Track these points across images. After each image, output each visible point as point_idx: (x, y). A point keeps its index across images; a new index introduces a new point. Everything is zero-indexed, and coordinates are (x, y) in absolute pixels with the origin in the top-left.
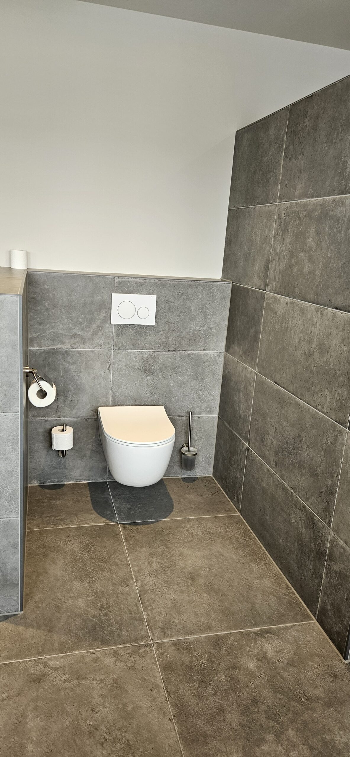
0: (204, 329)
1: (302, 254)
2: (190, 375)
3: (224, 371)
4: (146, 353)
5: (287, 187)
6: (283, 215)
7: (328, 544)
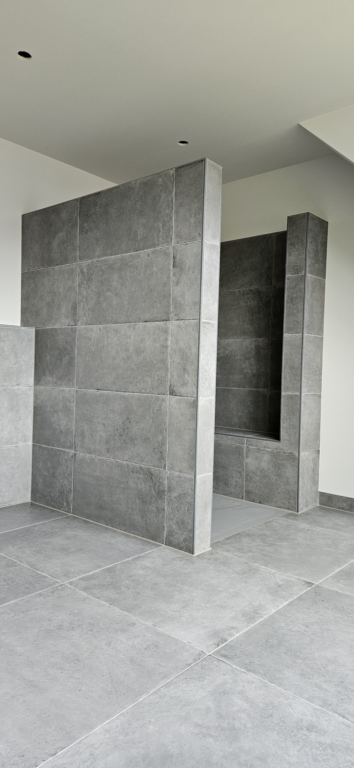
0: (16, 366)
2: (7, 408)
3: (35, 402)
5: (86, 251)
6: (85, 270)
7: (166, 482)
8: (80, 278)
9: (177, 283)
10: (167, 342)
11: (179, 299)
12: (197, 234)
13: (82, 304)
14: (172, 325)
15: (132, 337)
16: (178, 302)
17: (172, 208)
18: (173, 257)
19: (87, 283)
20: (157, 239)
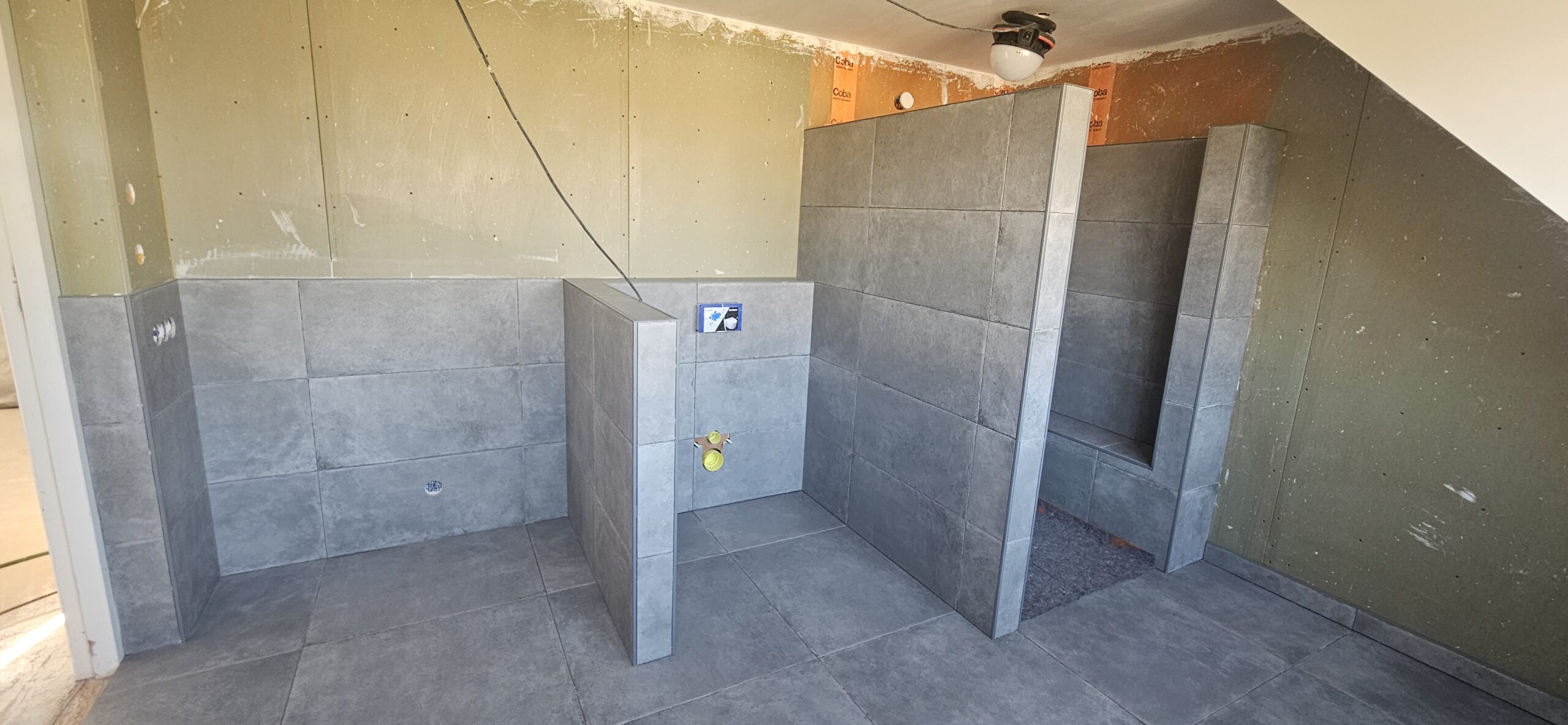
0: (789, 332)
1: (906, 259)
2: (776, 383)
3: (810, 375)
4: (730, 364)
5: (881, 194)
6: (878, 220)
7: (963, 534)
8: (871, 228)
9: (1003, 269)
10: (980, 349)
11: (1004, 292)
12: (1039, 202)
13: (871, 264)
14: (991, 328)
15: (933, 327)
16: (1002, 296)
17: (1005, 154)
18: (1000, 228)
19: (879, 239)
20: (978, 196)
